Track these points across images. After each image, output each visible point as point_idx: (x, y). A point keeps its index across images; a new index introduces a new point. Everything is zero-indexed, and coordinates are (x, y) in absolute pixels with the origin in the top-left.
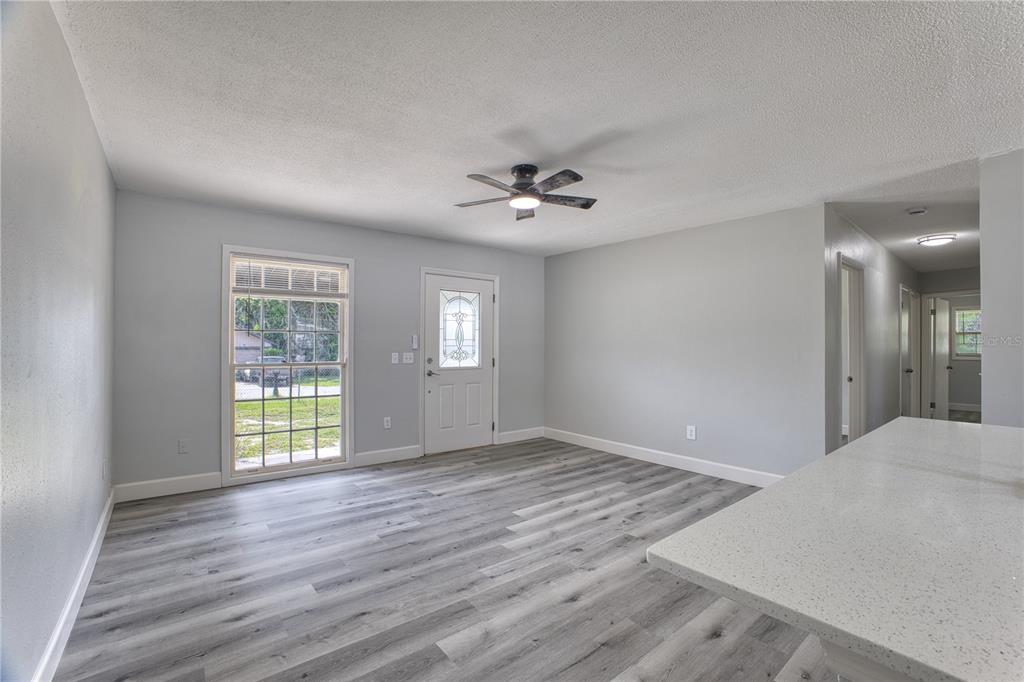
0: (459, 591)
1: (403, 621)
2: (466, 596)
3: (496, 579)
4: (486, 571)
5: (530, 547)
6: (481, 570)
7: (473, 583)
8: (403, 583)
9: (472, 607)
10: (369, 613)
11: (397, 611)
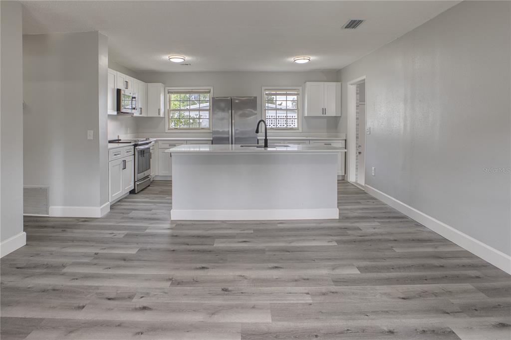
0: (336, 292)
1: (378, 287)
2: (334, 288)
3: (306, 291)
4: (308, 299)
5: (254, 307)
6: (311, 302)
7: (324, 294)
8: (375, 312)
9: (334, 281)
10: (400, 298)
11: (381, 293)
